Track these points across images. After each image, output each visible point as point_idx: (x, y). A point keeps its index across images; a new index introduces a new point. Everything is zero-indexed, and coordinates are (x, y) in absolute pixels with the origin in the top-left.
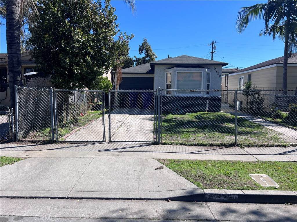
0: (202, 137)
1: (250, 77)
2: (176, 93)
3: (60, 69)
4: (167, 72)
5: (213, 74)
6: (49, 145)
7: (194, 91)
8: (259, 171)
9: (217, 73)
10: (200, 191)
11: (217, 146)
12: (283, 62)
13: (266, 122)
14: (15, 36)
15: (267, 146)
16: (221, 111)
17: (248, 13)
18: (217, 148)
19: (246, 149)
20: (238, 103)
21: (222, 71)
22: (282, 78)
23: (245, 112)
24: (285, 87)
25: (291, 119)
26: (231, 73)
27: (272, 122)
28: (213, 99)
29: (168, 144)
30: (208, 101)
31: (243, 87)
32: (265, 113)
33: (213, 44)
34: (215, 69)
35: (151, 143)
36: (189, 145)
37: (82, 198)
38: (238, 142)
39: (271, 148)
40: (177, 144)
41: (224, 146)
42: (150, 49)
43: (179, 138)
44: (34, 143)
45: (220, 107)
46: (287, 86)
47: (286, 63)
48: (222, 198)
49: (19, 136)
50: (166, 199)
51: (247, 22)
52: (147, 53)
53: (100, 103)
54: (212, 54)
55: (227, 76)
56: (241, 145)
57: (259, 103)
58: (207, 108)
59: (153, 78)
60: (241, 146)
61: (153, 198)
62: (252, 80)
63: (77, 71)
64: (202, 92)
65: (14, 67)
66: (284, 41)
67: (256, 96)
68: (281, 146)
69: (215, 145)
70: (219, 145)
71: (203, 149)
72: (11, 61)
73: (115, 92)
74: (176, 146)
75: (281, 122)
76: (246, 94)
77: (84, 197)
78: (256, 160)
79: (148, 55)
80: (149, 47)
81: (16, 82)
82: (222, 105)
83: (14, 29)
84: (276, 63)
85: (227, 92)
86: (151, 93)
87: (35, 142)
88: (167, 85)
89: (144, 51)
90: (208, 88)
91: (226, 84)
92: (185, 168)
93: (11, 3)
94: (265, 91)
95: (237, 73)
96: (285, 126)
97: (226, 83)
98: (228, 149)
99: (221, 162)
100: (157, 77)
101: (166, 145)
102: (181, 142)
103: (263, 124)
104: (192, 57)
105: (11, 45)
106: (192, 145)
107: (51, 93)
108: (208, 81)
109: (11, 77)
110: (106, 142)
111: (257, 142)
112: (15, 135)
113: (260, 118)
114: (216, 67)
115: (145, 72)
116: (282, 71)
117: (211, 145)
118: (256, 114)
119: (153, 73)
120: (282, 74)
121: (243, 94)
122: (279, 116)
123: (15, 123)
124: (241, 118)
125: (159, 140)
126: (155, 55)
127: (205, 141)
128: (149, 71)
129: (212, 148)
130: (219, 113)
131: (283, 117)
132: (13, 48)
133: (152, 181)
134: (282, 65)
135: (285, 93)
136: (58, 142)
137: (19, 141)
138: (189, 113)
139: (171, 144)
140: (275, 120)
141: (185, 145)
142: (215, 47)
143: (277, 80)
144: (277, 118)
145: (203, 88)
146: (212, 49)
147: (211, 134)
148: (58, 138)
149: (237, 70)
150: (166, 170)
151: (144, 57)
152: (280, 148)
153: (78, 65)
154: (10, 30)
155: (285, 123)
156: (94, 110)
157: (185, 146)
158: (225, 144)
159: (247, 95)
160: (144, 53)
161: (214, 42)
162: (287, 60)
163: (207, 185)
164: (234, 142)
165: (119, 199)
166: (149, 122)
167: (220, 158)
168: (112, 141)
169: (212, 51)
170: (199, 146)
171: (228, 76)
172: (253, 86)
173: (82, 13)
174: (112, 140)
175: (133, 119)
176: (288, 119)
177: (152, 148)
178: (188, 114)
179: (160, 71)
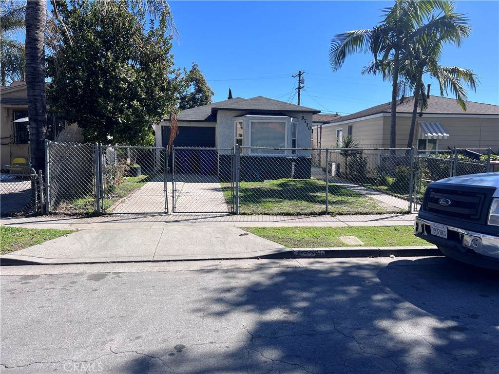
0: (287, 206)
1: (350, 129)
2: (250, 152)
3: (96, 117)
4: (237, 121)
5: (301, 125)
6: (95, 218)
7: (278, 149)
8: (348, 234)
9: (306, 124)
10: (288, 249)
11: (305, 214)
12: (390, 111)
13: (366, 190)
14: (40, 73)
15: (362, 214)
16: (311, 178)
17: (345, 42)
18: (306, 216)
19: (338, 217)
20: (334, 166)
21: (313, 121)
22: (389, 132)
23: (344, 178)
24: (393, 144)
25: (397, 186)
26: (324, 123)
27: (374, 190)
28: (301, 159)
29: (249, 214)
30: (293, 164)
31: (341, 144)
32: (369, 180)
33: (300, 75)
34: (303, 118)
35: (227, 214)
36: (273, 215)
37: (169, 261)
38: (329, 211)
39: (365, 216)
40: (258, 214)
41: (313, 215)
42: (203, 81)
43: (260, 208)
44: (72, 216)
45: (310, 170)
46: (396, 143)
47: (394, 112)
48: (310, 255)
49: (50, 208)
50: (256, 258)
51: (344, 56)
52: (198, 86)
53: (136, 166)
54: (299, 91)
55: (319, 129)
56: (333, 213)
57: (361, 166)
58: (293, 174)
59: (214, 129)
60: (331, 214)
61: (243, 257)
62: (353, 134)
63: (121, 120)
64: (286, 151)
65: (37, 114)
66: (392, 83)
67: (358, 156)
68: (377, 214)
69: (303, 214)
70: (308, 214)
71: (289, 217)
72: (34, 106)
73: (155, 150)
74: (258, 216)
75: (387, 190)
76: (345, 153)
77: (171, 259)
78: (346, 226)
79: (199, 90)
80: (202, 78)
81: (40, 135)
82: (313, 169)
83: (38, 62)
84: (382, 112)
85: (320, 151)
86: (212, 151)
87: (74, 215)
88: (237, 140)
89: (192, 83)
90: (294, 145)
91: (319, 140)
92: (271, 233)
93: (33, 26)
94: (369, 149)
95: (334, 122)
96: (388, 194)
97: (319, 137)
98: (318, 218)
99: (310, 228)
100: (221, 127)
101: (246, 216)
102: (264, 211)
103: (363, 192)
104: (271, 100)
105: (34, 84)
106: (276, 215)
107: (96, 150)
108: (294, 135)
109: (33, 128)
110: (169, 213)
111: (351, 210)
112: (45, 207)
113: (361, 186)
114: (304, 115)
115: (203, 119)
116: (390, 122)
117: (299, 214)
118: (356, 180)
119: (215, 121)
120: (389, 127)
121: (341, 154)
122: (383, 182)
123: (44, 190)
124: (336, 185)
125: (237, 210)
126: (211, 89)
127: (291, 211)
128: (208, 117)
129: (300, 217)
130: (308, 180)
131: (389, 184)
132: (36, 88)
133: (239, 245)
134: (390, 115)
135: (394, 151)
136: (106, 214)
137: (51, 214)
138: (269, 179)
139: (252, 214)
140: (379, 187)
141: (269, 214)
142: (303, 80)
143: (384, 134)
144: (383, 185)
145: (287, 145)
146: (299, 83)
147: (298, 203)
148: (105, 209)
149: (335, 116)
150: (251, 236)
151: (192, 93)
152: (375, 215)
153: (121, 112)
154: (32, 64)
155: (390, 190)
156: (131, 176)
157: (268, 216)
158: (314, 212)
159: (346, 155)
160: (192, 86)
161: (302, 72)
162: (395, 109)
163: (295, 245)
164: (325, 210)
165: (209, 259)
166: (216, 194)
167: (309, 225)
168: (176, 212)
169: (299, 85)
170: (284, 215)
171: (321, 127)
172: (354, 142)
173: (128, 41)
174: (177, 210)
175: (193, 188)
176: (393, 186)
177: (231, 218)
178: (268, 181)
179: (228, 120)
